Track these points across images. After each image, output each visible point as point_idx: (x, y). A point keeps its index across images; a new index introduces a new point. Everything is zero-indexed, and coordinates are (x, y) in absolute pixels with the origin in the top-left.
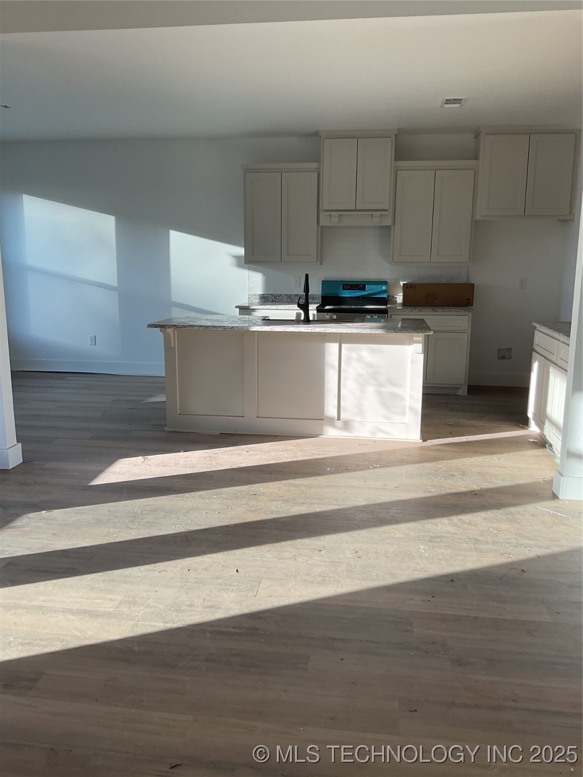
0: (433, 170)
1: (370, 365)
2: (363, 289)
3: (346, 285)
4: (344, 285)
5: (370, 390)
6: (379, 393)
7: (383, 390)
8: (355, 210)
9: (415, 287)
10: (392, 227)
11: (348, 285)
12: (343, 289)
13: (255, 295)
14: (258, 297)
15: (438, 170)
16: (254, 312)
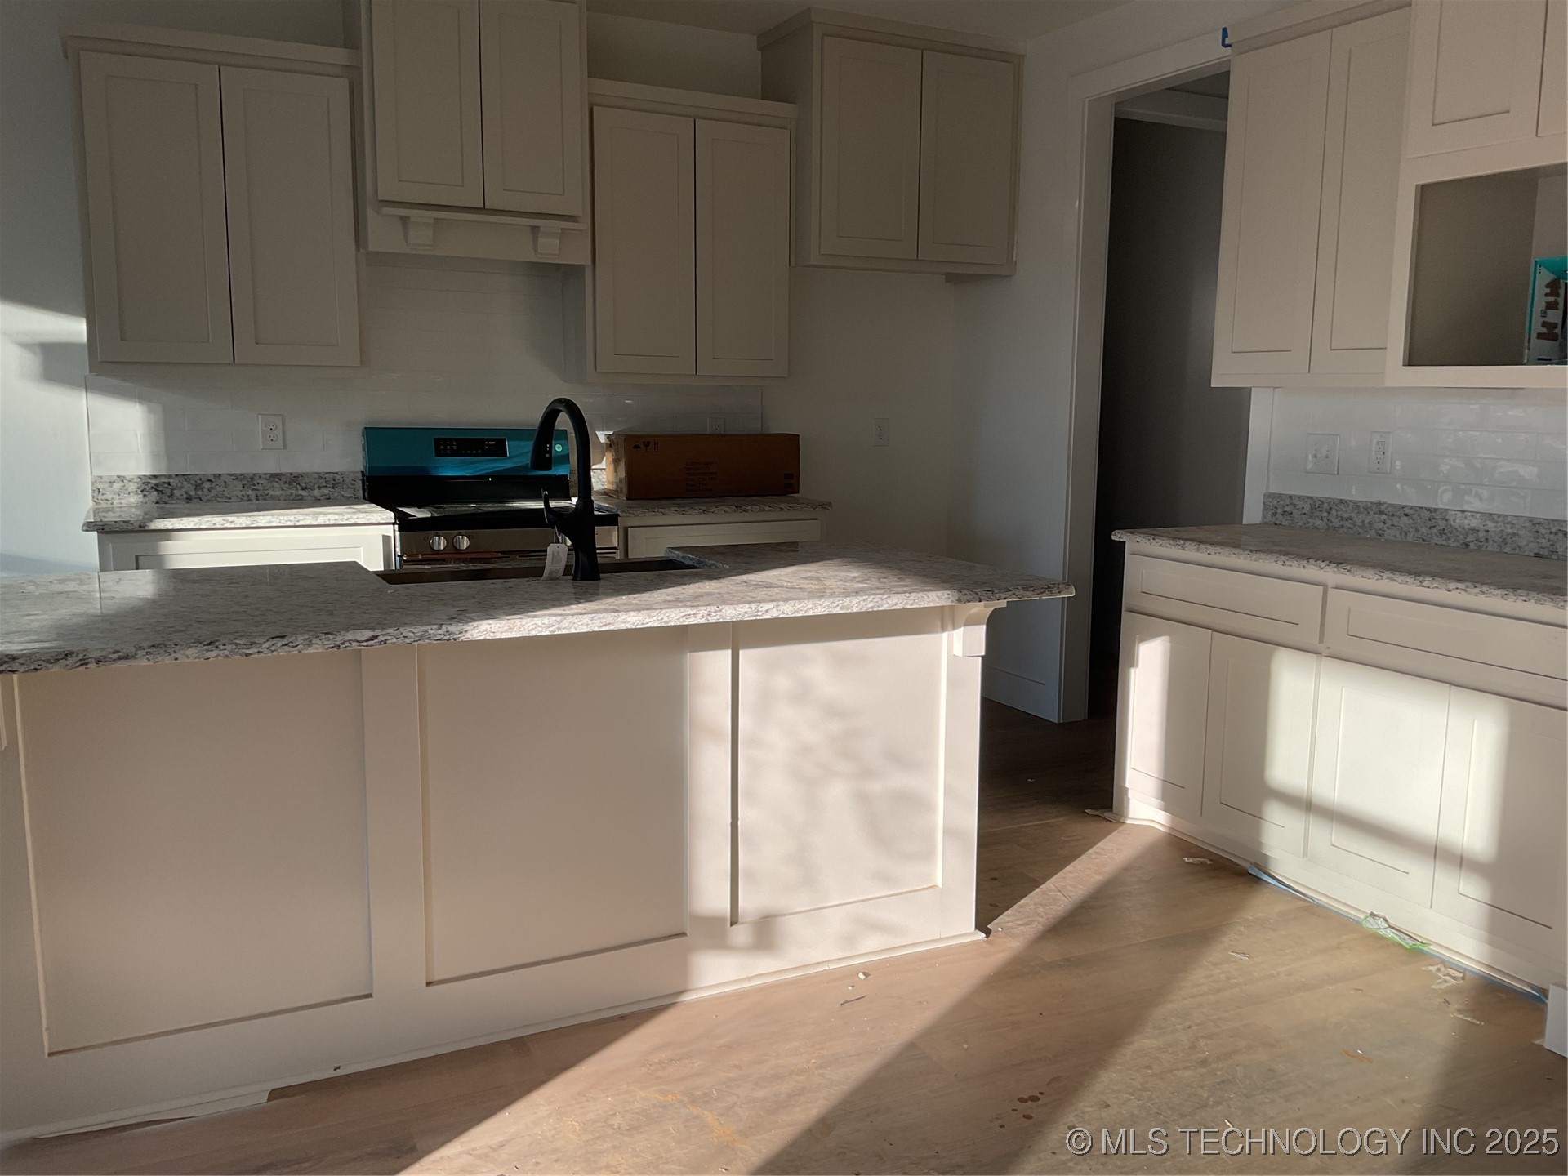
0: (690, 117)
1: (833, 711)
2: (498, 450)
3: (445, 440)
4: (437, 441)
5: (837, 792)
6: (863, 799)
7: (876, 787)
8: (483, 210)
9: (656, 444)
10: (588, 273)
11: (451, 440)
12: (439, 453)
13: (122, 479)
14: (132, 487)
15: (699, 118)
16: (169, 540)
